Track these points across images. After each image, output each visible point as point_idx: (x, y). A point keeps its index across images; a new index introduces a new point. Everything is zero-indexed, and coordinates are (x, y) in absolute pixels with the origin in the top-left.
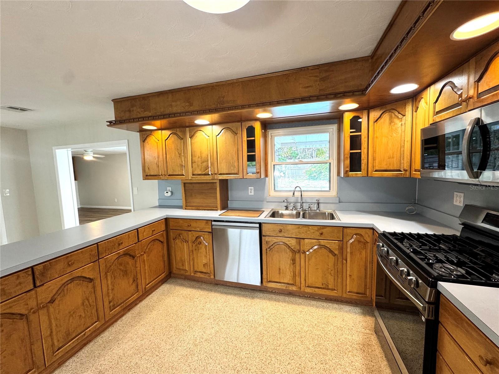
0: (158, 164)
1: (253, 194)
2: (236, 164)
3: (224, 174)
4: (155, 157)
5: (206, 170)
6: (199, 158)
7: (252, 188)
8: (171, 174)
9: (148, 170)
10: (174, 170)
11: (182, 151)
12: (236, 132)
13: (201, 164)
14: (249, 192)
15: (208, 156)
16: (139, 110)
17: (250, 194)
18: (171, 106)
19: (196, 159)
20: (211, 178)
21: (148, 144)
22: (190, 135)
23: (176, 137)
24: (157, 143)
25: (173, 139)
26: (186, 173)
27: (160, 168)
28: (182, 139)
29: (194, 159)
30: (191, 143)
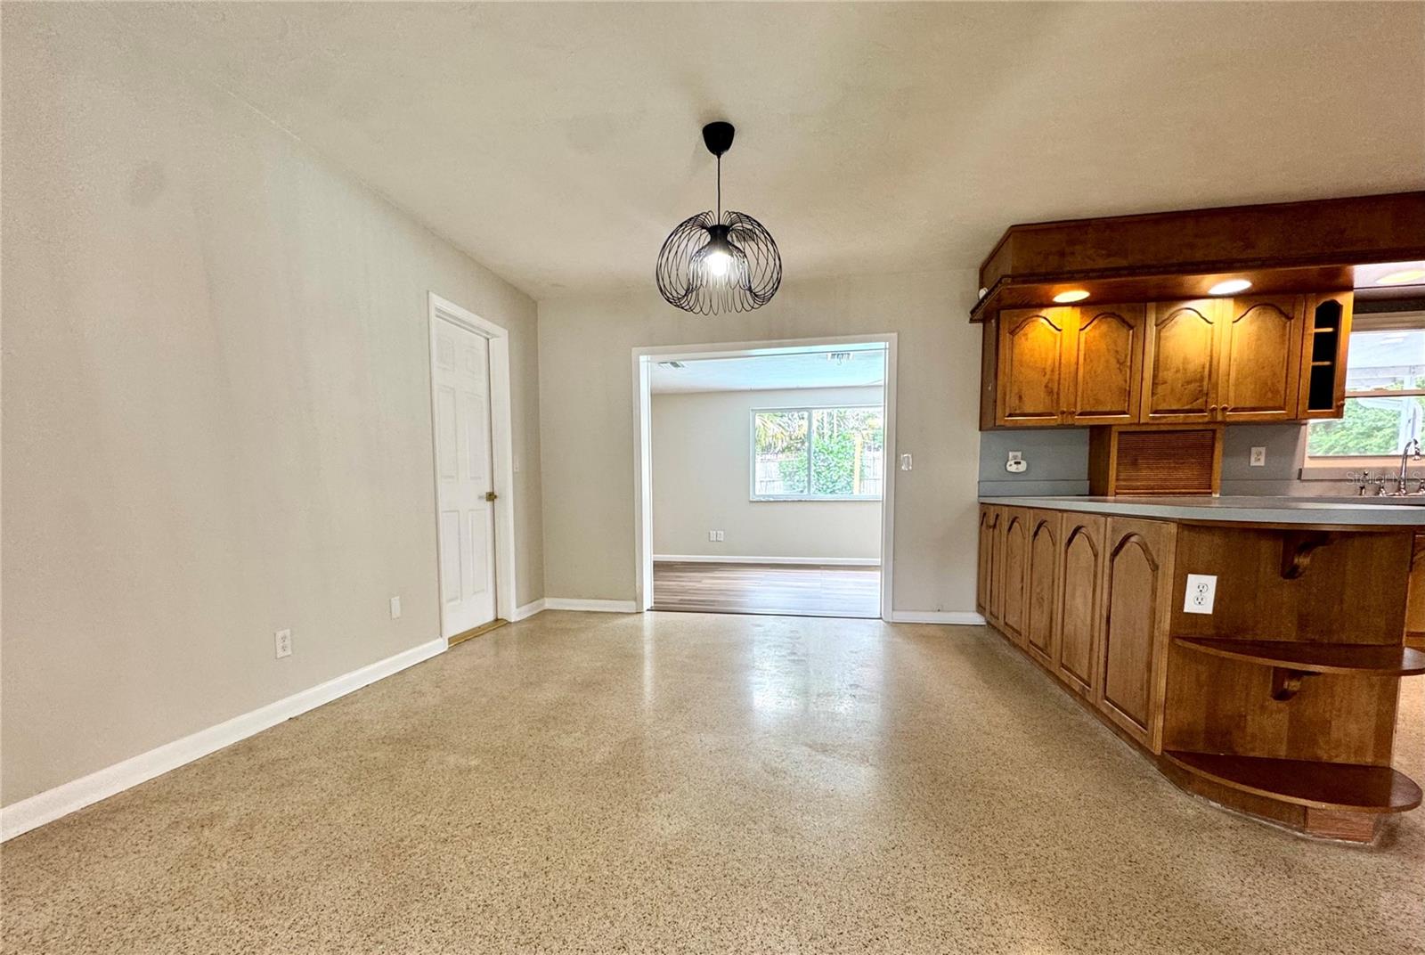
0: (1050, 385)
1: (1262, 463)
2: (1281, 387)
3: (1243, 409)
4: (1044, 369)
5: (1197, 399)
6: (1177, 371)
7: (1263, 450)
8: (1088, 410)
9: (1017, 402)
10: (1098, 401)
11: (1129, 357)
12: (1291, 316)
13: (1182, 386)
14: (1253, 459)
15: (1204, 368)
16: (1090, 252)
17: (1253, 463)
18: (1191, 246)
19: (1167, 375)
20: (1206, 420)
21: (1027, 339)
22: (1157, 319)
23: (1114, 322)
24: (1055, 336)
25: (1104, 328)
26: (1134, 409)
27: (1055, 396)
28: (1131, 327)
29: (1163, 375)
30: (1158, 338)
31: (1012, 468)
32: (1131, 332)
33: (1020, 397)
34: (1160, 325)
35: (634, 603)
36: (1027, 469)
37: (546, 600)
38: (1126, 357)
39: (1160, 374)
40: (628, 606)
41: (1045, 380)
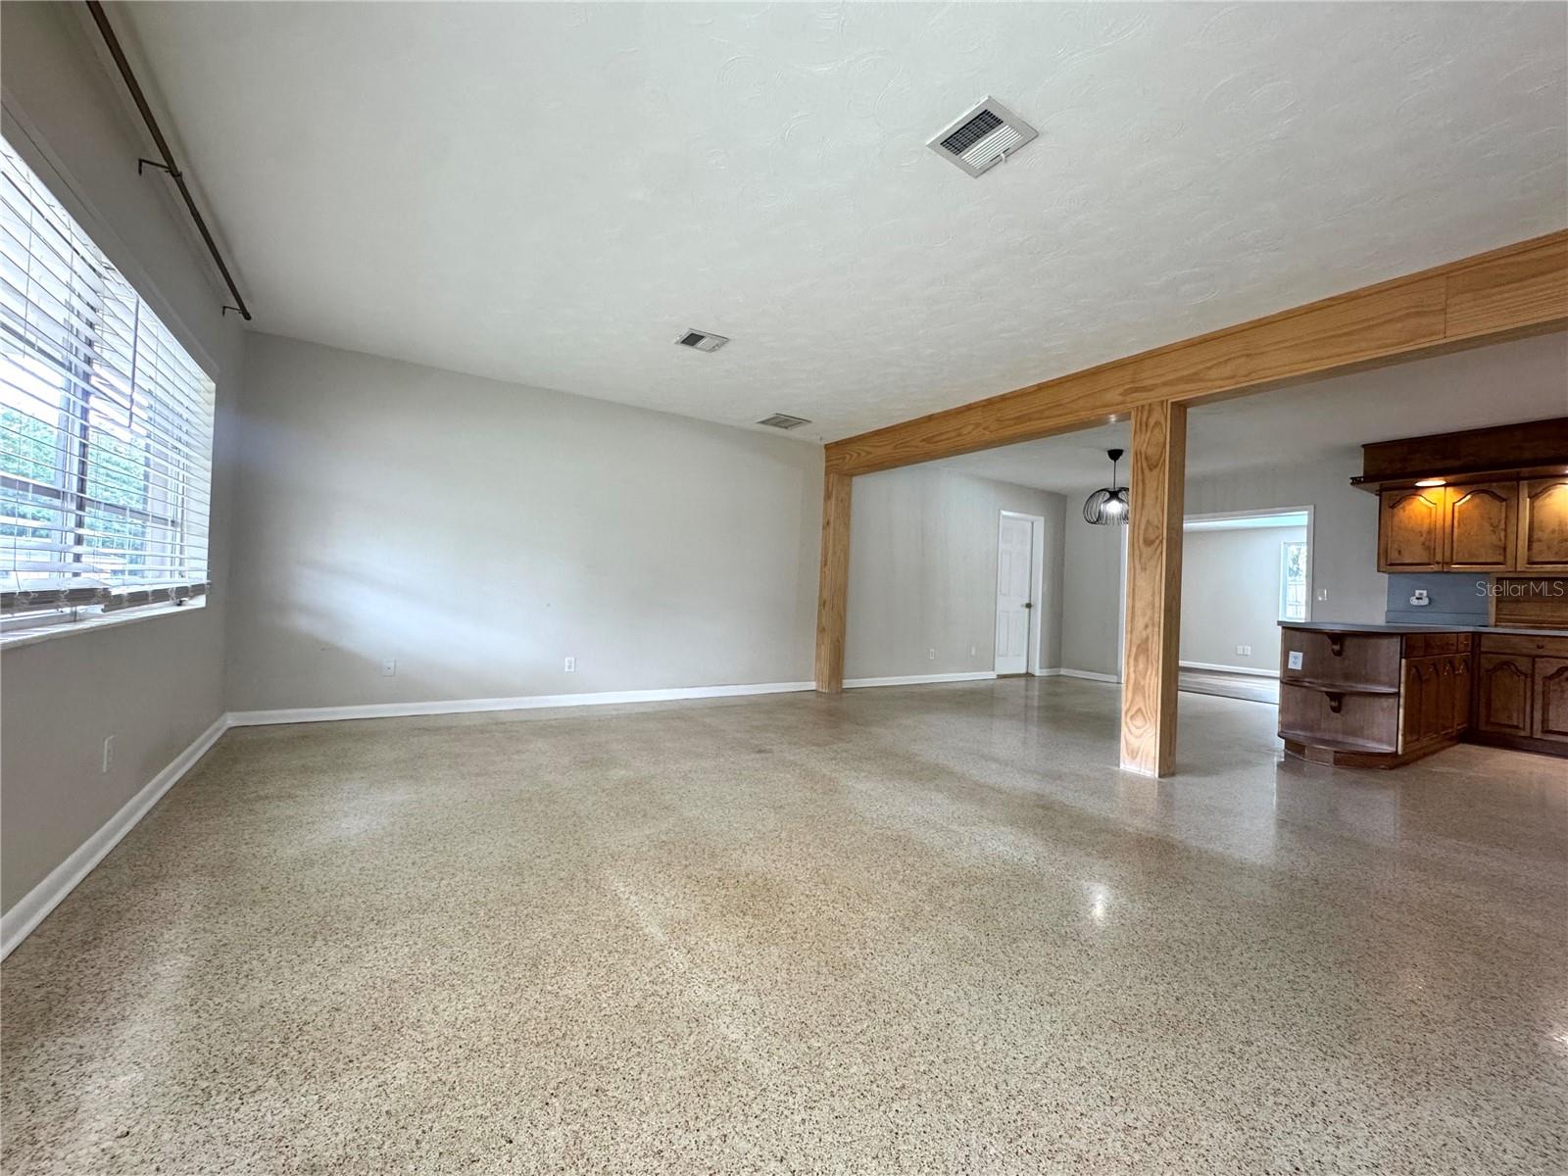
0: (1426, 542)
4: (1421, 531)
6: (1554, 532)
8: (1465, 561)
9: (1396, 554)
10: (1474, 555)
11: (1503, 522)
13: (1560, 543)
19: (1543, 535)
21: (1404, 511)
22: (1529, 493)
23: (1486, 497)
24: (1430, 509)
25: (1477, 500)
26: (1510, 561)
27: (1432, 551)
28: (1504, 500)
29: (1537, 535)
30: (1532, 508)
31: (1414, 601)
32: (1504, 503)
33: (1400, 552)
34: (1533, 497)
35: (1116, 677)
36: (1430, 603)
37: (1062, 669)
38: (1500, 521)
39: (1535, 533)
40: (1113, 678)
41: (1422, 539)
